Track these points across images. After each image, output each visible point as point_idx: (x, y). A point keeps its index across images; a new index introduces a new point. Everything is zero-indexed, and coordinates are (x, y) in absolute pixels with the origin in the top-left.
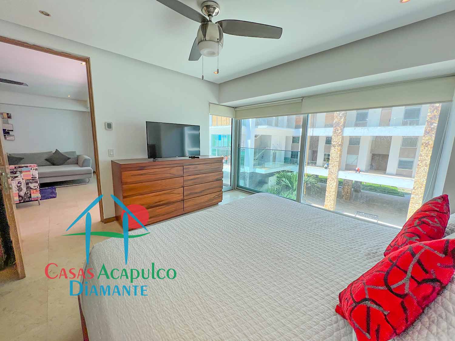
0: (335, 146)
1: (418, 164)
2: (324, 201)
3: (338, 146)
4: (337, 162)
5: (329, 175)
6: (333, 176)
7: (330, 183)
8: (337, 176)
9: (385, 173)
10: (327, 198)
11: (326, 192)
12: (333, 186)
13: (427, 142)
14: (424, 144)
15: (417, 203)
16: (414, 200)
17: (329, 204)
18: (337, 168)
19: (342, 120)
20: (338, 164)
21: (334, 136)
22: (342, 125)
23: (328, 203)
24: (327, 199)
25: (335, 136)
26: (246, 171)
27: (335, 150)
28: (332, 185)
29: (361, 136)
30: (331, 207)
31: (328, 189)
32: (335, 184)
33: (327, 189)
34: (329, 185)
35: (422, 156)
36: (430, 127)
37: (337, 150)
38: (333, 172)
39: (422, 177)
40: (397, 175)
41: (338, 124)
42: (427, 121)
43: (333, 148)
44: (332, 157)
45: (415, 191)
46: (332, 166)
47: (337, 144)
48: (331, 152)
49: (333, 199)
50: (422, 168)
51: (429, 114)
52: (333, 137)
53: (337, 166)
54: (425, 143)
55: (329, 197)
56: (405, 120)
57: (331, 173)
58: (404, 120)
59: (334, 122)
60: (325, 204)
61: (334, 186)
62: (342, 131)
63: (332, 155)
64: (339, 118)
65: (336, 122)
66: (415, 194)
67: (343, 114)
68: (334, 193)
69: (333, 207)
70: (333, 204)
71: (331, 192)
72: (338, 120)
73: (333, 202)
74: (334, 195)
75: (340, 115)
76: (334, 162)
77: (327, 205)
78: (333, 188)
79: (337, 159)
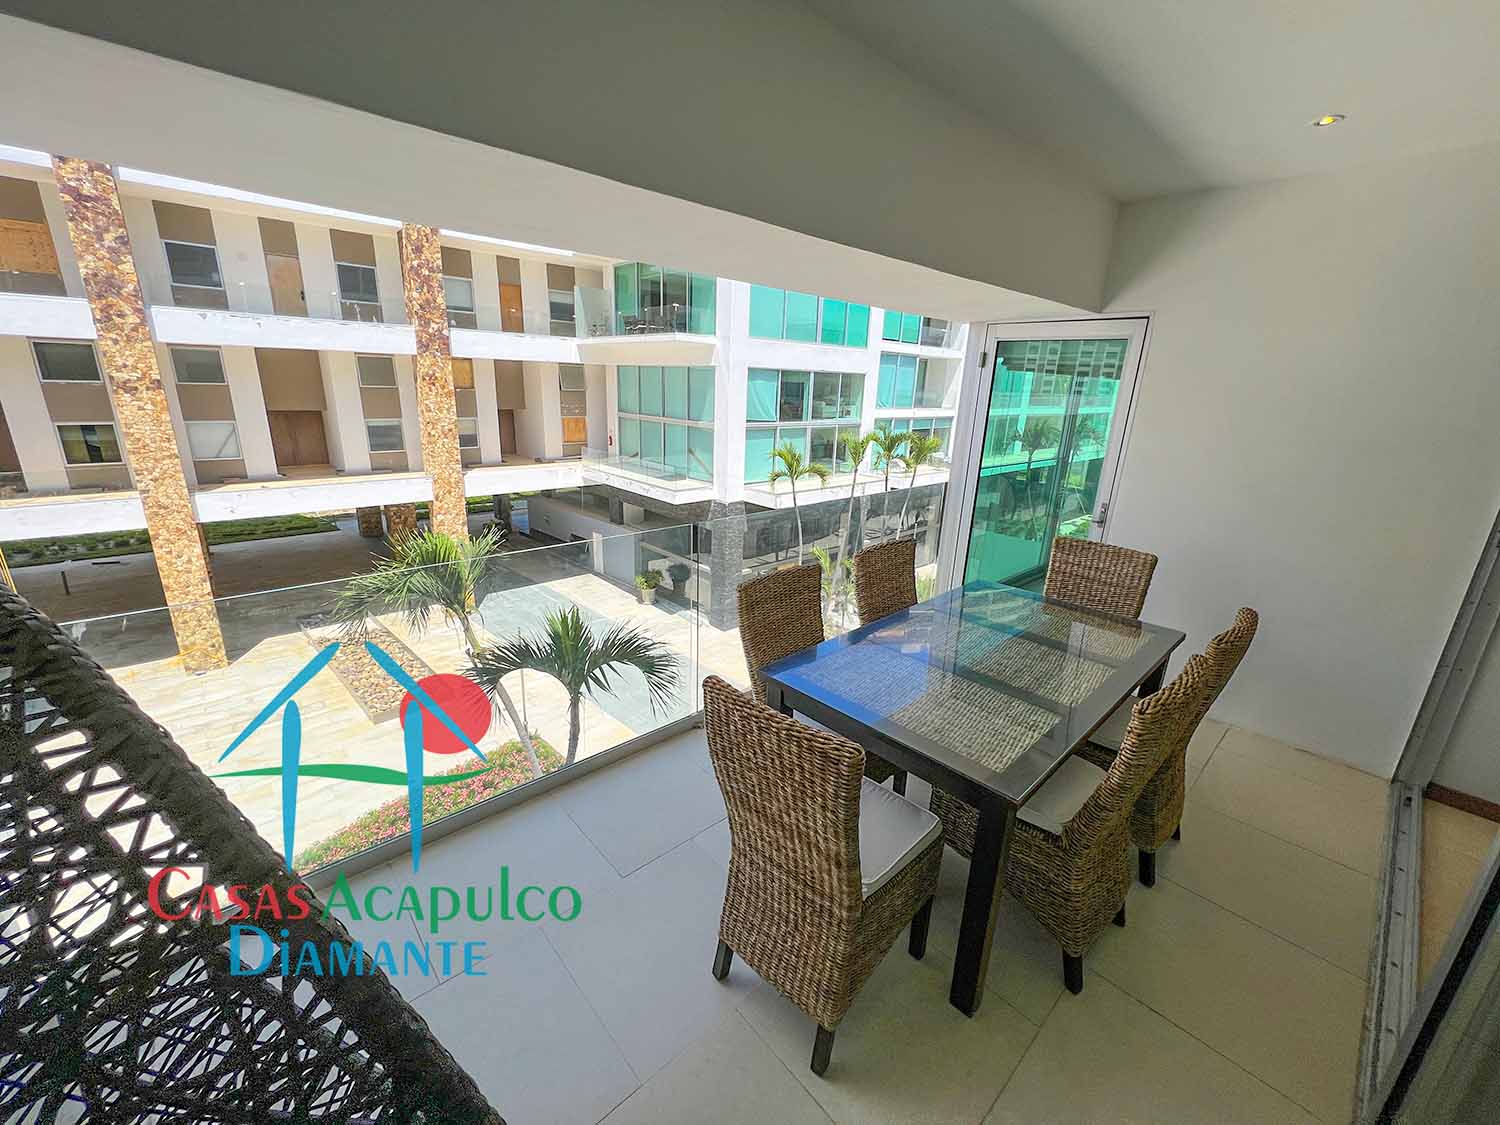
0: (136, 389)
1: (429, 433)
2: (173, 635)
3: (148, 389)
4: (170, 457)
5: (149, 519)
6: (176, 521)
7: (170, 552)
8: (194, 515)
9: (340, 472)
10: (180, 620)
11: (167, 594)
12: (189, 561)
13: (431, 372)
14: (427, 378)
15: (453, 533)
17: (199, 638)
18: (184, 483)
19: (129, 268)
20: (179, 468)
21: (110, 342)
22: (135, 290)
23: (194, 633)
24: (185, 622)
25: (116, 342)
27: (140, 408)
28: (185, 558)
29: (220, 347)
30: (213, 646)
31: (171, 581)
32: (198, 550)
33: (164, 581)
34: (170, 564)
35: (430, 411)
36: (428, 333)
37: (149, 407)
38: (163, 500)
39: (444, 466)
40: (377, 469)
41: (108, 283)
42: (416, 313)
43: (127, 397)
44: (139, 440)
46: (155, 480)
47: (139, 379)
48: (117, 416)
49: (209, 613)
50: (440, 442)
51: (415, 294)
52: (105, 346)
53: (182, 475)
54: (427, 374)
55: (190, 608)
56: (348, 302)
57: (156, 510)
58: (343, 301)
59: (83, 271)
60: (180, 644)
61: (194, 559)
62: (145, 320)
63: (132, 431)
64: (103, 252)
65: (95, 275)
66: (443, 512)
67: (123, 241)
68: (207, 587)
69: (221, 640)
70: (219, 631)
71: (191, 588)
72: (101, 264)
73: (215, 623)
74: (208, 594)
75: (107, 243)
76: (156, 460)
77: (194, 644)
78: (194, 568)
79: (167, 444)
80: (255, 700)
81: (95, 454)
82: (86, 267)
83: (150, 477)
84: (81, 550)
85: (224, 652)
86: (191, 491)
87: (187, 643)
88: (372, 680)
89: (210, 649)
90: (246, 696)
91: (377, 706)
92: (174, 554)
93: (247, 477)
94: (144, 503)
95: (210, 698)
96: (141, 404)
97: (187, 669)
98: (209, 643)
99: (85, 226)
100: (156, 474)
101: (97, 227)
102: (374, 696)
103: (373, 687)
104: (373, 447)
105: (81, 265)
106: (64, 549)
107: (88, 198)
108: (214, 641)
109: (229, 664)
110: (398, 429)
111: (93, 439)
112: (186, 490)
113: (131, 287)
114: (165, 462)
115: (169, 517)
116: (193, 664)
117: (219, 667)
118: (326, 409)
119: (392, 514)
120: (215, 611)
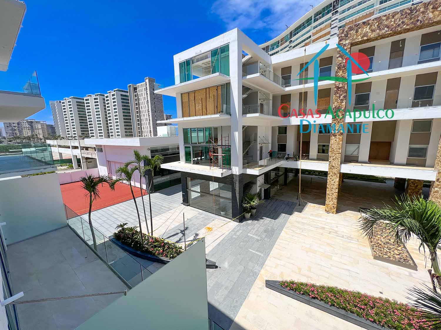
0: (336, 135)
2: (325, 200)
3: (339, 135)
4: (339, 153)
5: (329, 169)
6: (335, 171)
7: (331, 179)
8: (340, 170)
9: (392, 164)
10: (328, 197)
11: (327, 189)
12: (335, 182)
16: (438, 194)
18: (340, 161)
19: (344, 103)
20: (340, 157)
22: (344, 109)
23: (330, 202)
24: (329, 198)
25: (335, 123)
26: (234, 173)
27: (336, 140)
28: (334, 181)
29: (362, 122)
30: (333, 207)
31: (329, 186)
32: (338, 180)
33: (327, 186)
34: (330, 182)
37: (338, 140)
38: (334, 165)
40: (408, 164)
41: (338, 109)
43: (334, 137)
44: (333, 148)
45: (439, 183)
46: (333, 159)
47: (338, 133)
48: (330, 142)
49: (335, 197)
53: (340, 159)
55: (331, 195)
57: (331, 167)
58: (414, 101)
59: (333, 106)
60: (326, 203)
61: (336, 182)
63: (332, 146)
64: (340, 101)
65: (336, 107)
66: (439, 187)
67: (345, 97)
68: (337, 191)
69: (336, 206)
70: (336, 203)
71: (333, 190)
72: (338, 104)
73: (336, 201)
74: (337, 192)
75: (341, 98)
76: (335, 154)
77: (329, 204)
78: (335, 184)
79: (339, 150)
80: (338, 227)
81: (323, 152)
82: (334, 106)
83: (333, 158)
84: (317, 173)
85: (335, 210)
86: (341, 164)
87: (328, 204)
88: (379, 242)
89: (332, 207)
90: (337, 225)
91: (378, 253)
92: (332, 179)
93: (358, 161)
94: (329, 165)
95: (328, 221)
96: (336, 139)
97: (326, 210)
98: (333, 206)
99: (337, 95)
100: (334, 158)
101: (340, 94)
102: (377, 248)
103: (379, 244)
104: (410, 156)
105: (333, 105)
106: (314, 172)
107: (340, 88)
108: (334, 206)
109: (336, 214)
110: (426, 149)
111: (324, 148)
112: (340, 163)
113: (343, 109)
114: (337, 155)
115: (334, 169)
116: (327, 210)
117: (333, 213)
118: (393, 141)
119: (411, 182)
120: (337, 197)
